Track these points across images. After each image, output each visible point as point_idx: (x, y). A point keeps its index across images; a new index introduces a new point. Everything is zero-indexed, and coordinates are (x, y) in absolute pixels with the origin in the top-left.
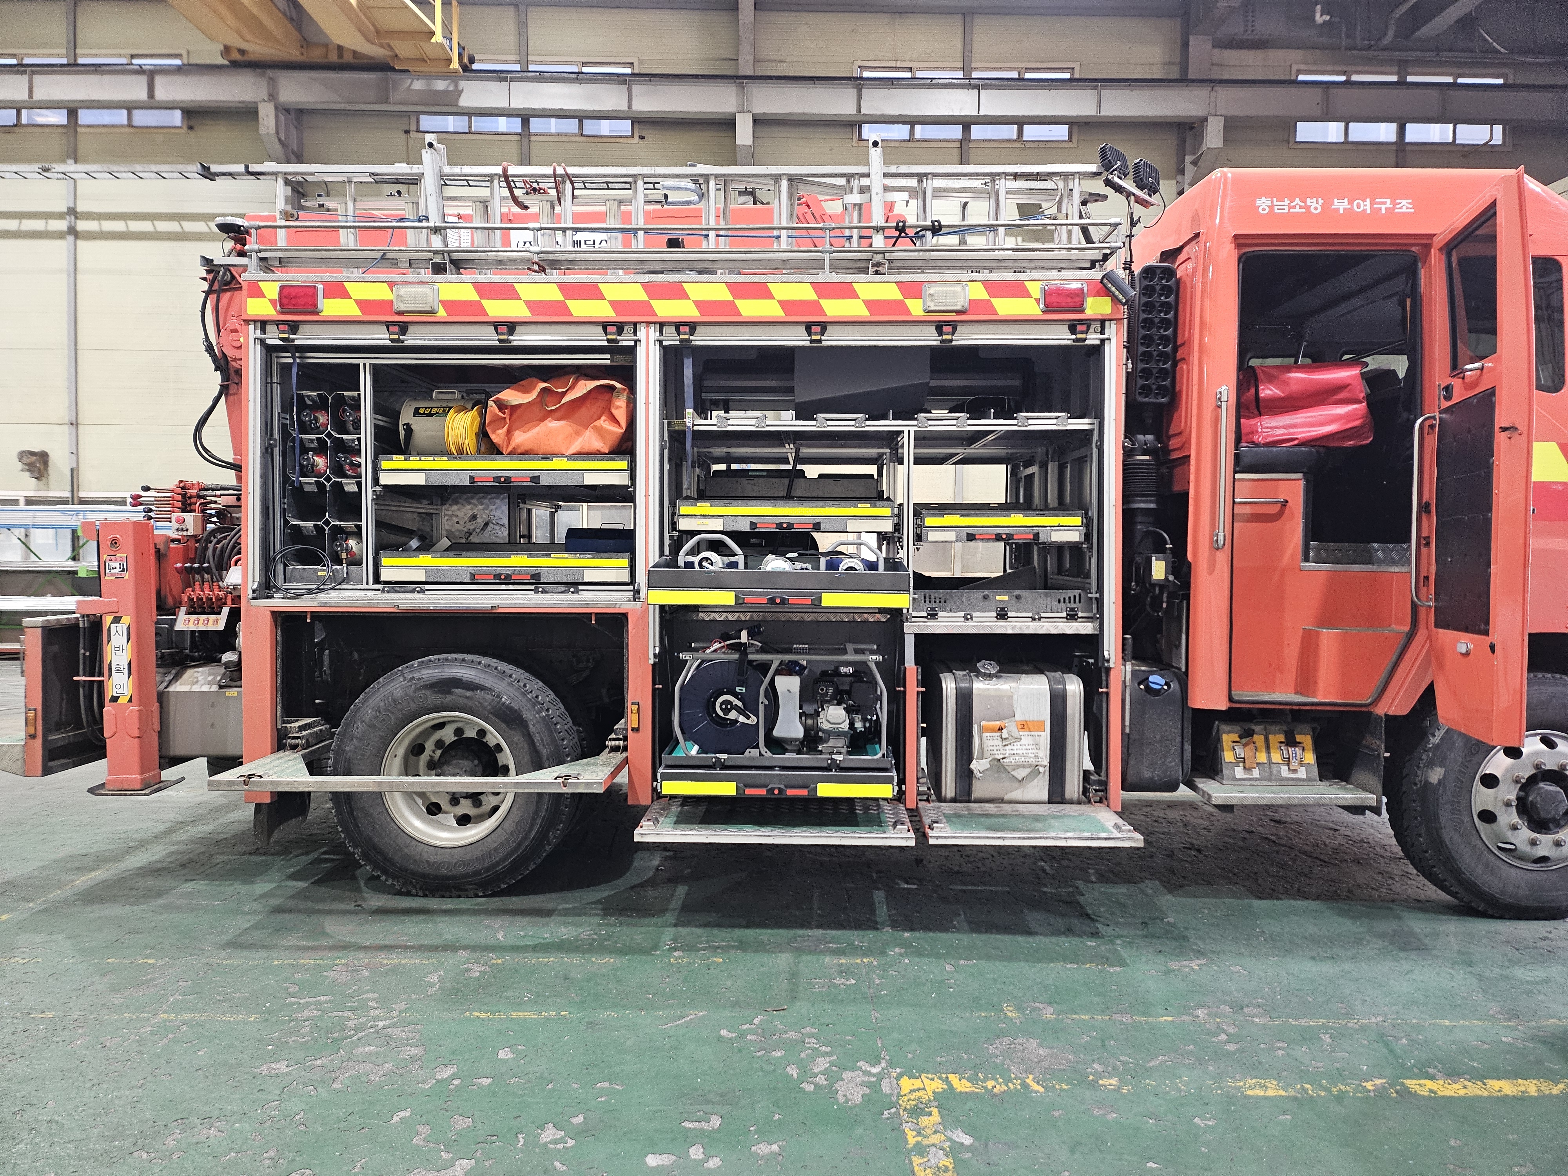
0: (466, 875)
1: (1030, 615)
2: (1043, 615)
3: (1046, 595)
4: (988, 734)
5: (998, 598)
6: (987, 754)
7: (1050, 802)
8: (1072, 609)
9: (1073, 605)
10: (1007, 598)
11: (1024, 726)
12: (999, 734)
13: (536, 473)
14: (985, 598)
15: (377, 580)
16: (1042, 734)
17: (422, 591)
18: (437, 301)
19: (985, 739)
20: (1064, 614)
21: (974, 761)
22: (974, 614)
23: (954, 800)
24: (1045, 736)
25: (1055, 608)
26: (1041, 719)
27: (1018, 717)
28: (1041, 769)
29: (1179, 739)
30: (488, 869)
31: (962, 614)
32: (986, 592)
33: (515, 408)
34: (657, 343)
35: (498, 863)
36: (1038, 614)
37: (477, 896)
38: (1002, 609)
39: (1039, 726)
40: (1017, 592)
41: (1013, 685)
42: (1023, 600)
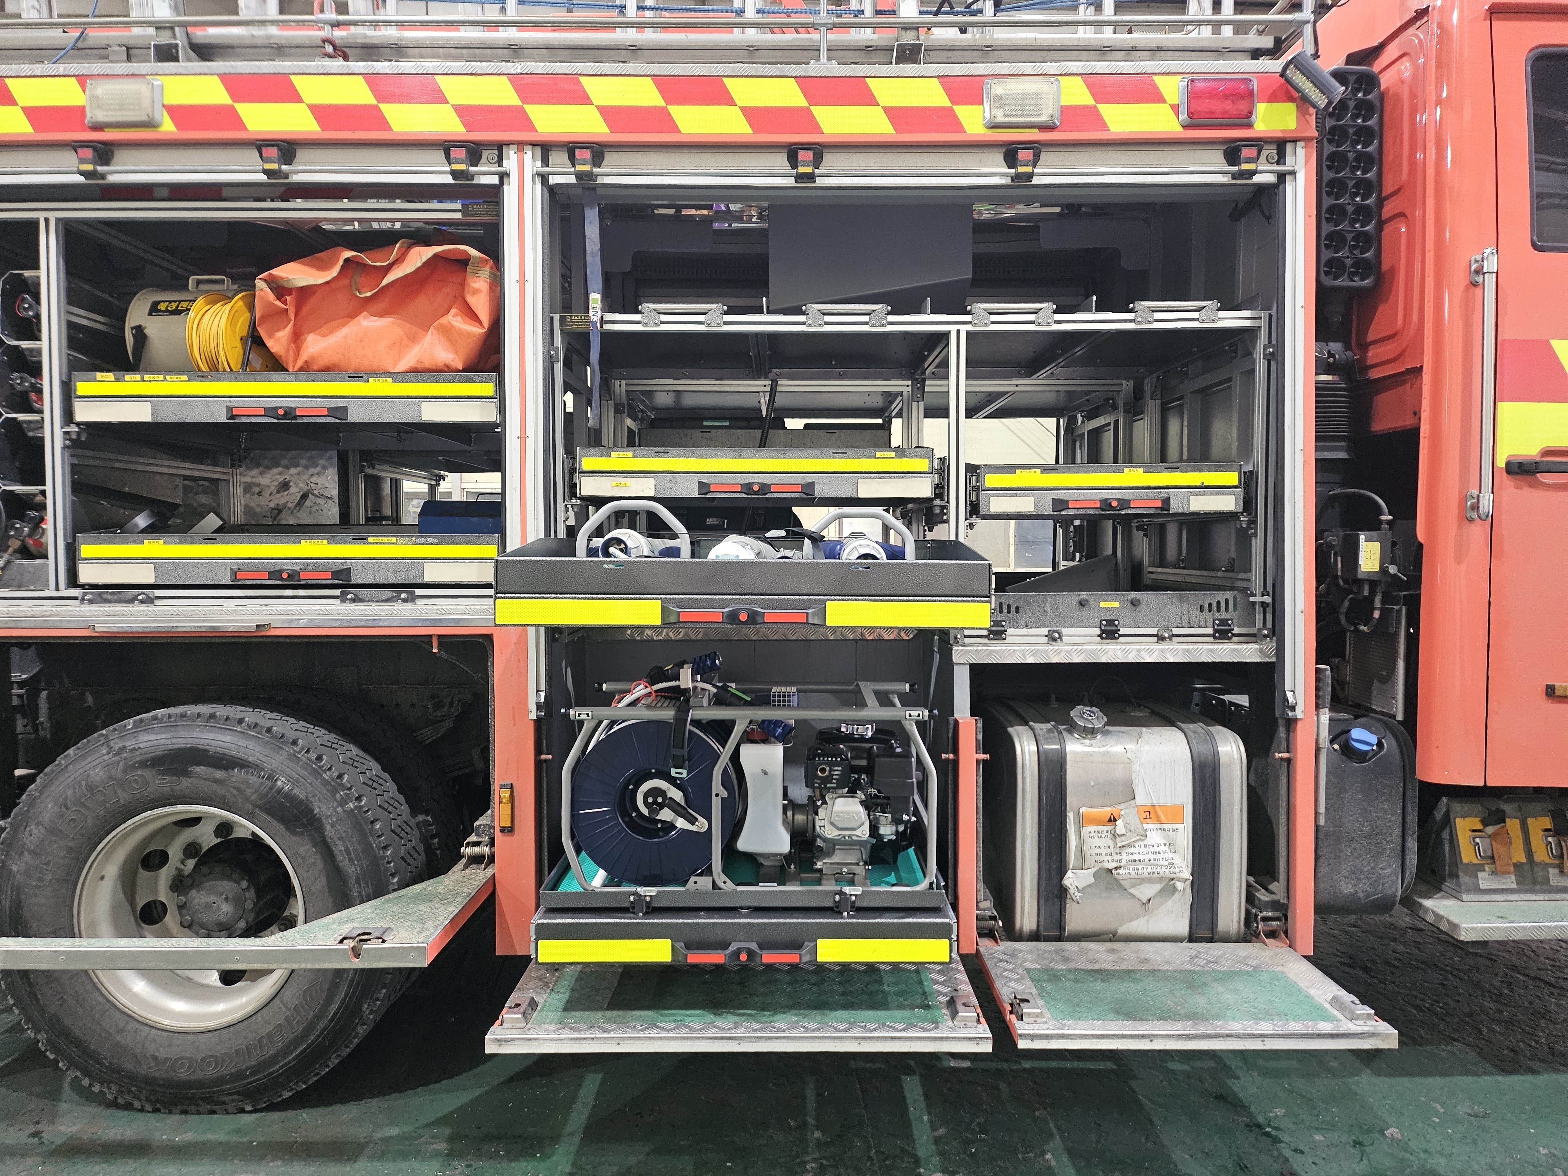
0: (220, 1080)
1: (1154, 631)
2: (1176, 631)
3: (1181, 600)
4: (1092, 829)
5: (1103, 604)
6: (1090, 861)
7: (1192, 939)
8: (1224, 622)
9: (1224, 615)
10: (1116, 604)
11: (1150, 813)
12: (1109, 828)
13: (341, 403)
14: (1082, 604)
15: (73, 580)
16: (1180, 826)
17: (150, 601)
18: (158, 106)
19: (1086, 836)
20: (1210, 631)
21: (1069, 874)
22: (1065, 631)
23: (1035, 937)
24: (1184, 831)
25: (1194, 620)
26: (1178, 802)
27: (1141, 799)
28: (1179, 885)
29: (1398, 831)
30: (256, 1069)
31: (1045, 631)
32: (1084, 595)
33: (305, 293)
34: (538, 181)
35: (273, 1060)
36: (1168, 629)
37: (242, 1111)
38: (1110, 622)
39: (1174, 813)
40: (1134, 595)
41: (1131, 746)
42: (1142, 607)
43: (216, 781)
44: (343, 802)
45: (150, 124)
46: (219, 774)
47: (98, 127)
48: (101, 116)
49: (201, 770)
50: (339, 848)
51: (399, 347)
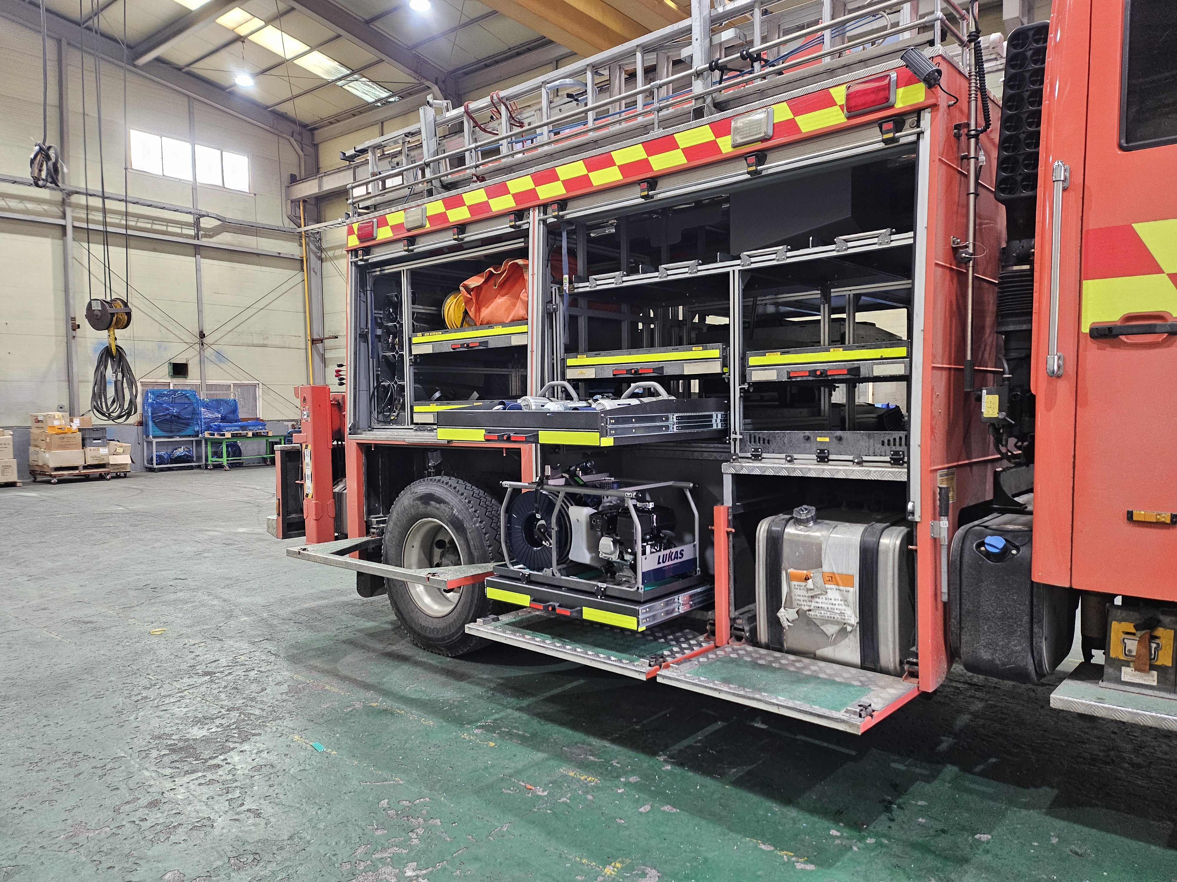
1: (850, 458)
2: (865, 458)
3: (869, 437)
4: (796, 583)
5: (819, 439)
6: (795, 604)
7: (863, 667)
8: (896, 453)
9: (898, 448)
10: (827, 439)
11: (832, 578)
12: (803, 584)
13: (485, 339)
14: (808, 438)
15: (412, 421)
16: (851, 589)
17: (432, 430)
18: (424, 217)
19: (793, 587)
20: (888, 459)
21: (782, 609)
22: (795, 456)
23: (767, 647)
24: (853, 592)
25: (878, 451)
26: (851, 572)
27: (826, 568)
28: (849, 629)
31: (783, 456)
32: (807, 433)
34: (541, 222)
36: (859, 456)
38: (822, 451)
39: (847, 580)
40: (839, 433)
41: (824, 533)
42: (844, 441)
43: (437, 509)
44: (475, 524)
45: (422, 226)
46: (438, 505)
47: (409, 230)
48: (409, 226)
49: (432, 503)
50: (471, 543)
51: (509, 310)
